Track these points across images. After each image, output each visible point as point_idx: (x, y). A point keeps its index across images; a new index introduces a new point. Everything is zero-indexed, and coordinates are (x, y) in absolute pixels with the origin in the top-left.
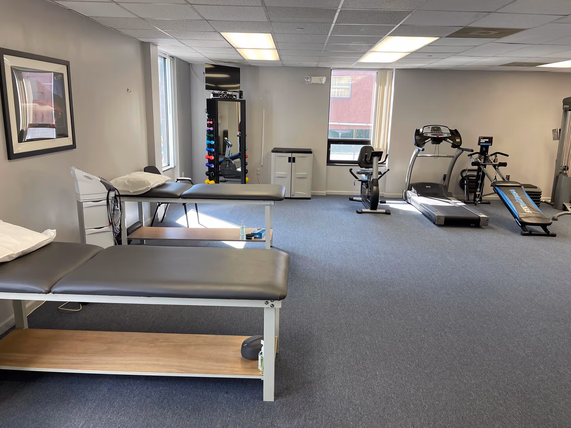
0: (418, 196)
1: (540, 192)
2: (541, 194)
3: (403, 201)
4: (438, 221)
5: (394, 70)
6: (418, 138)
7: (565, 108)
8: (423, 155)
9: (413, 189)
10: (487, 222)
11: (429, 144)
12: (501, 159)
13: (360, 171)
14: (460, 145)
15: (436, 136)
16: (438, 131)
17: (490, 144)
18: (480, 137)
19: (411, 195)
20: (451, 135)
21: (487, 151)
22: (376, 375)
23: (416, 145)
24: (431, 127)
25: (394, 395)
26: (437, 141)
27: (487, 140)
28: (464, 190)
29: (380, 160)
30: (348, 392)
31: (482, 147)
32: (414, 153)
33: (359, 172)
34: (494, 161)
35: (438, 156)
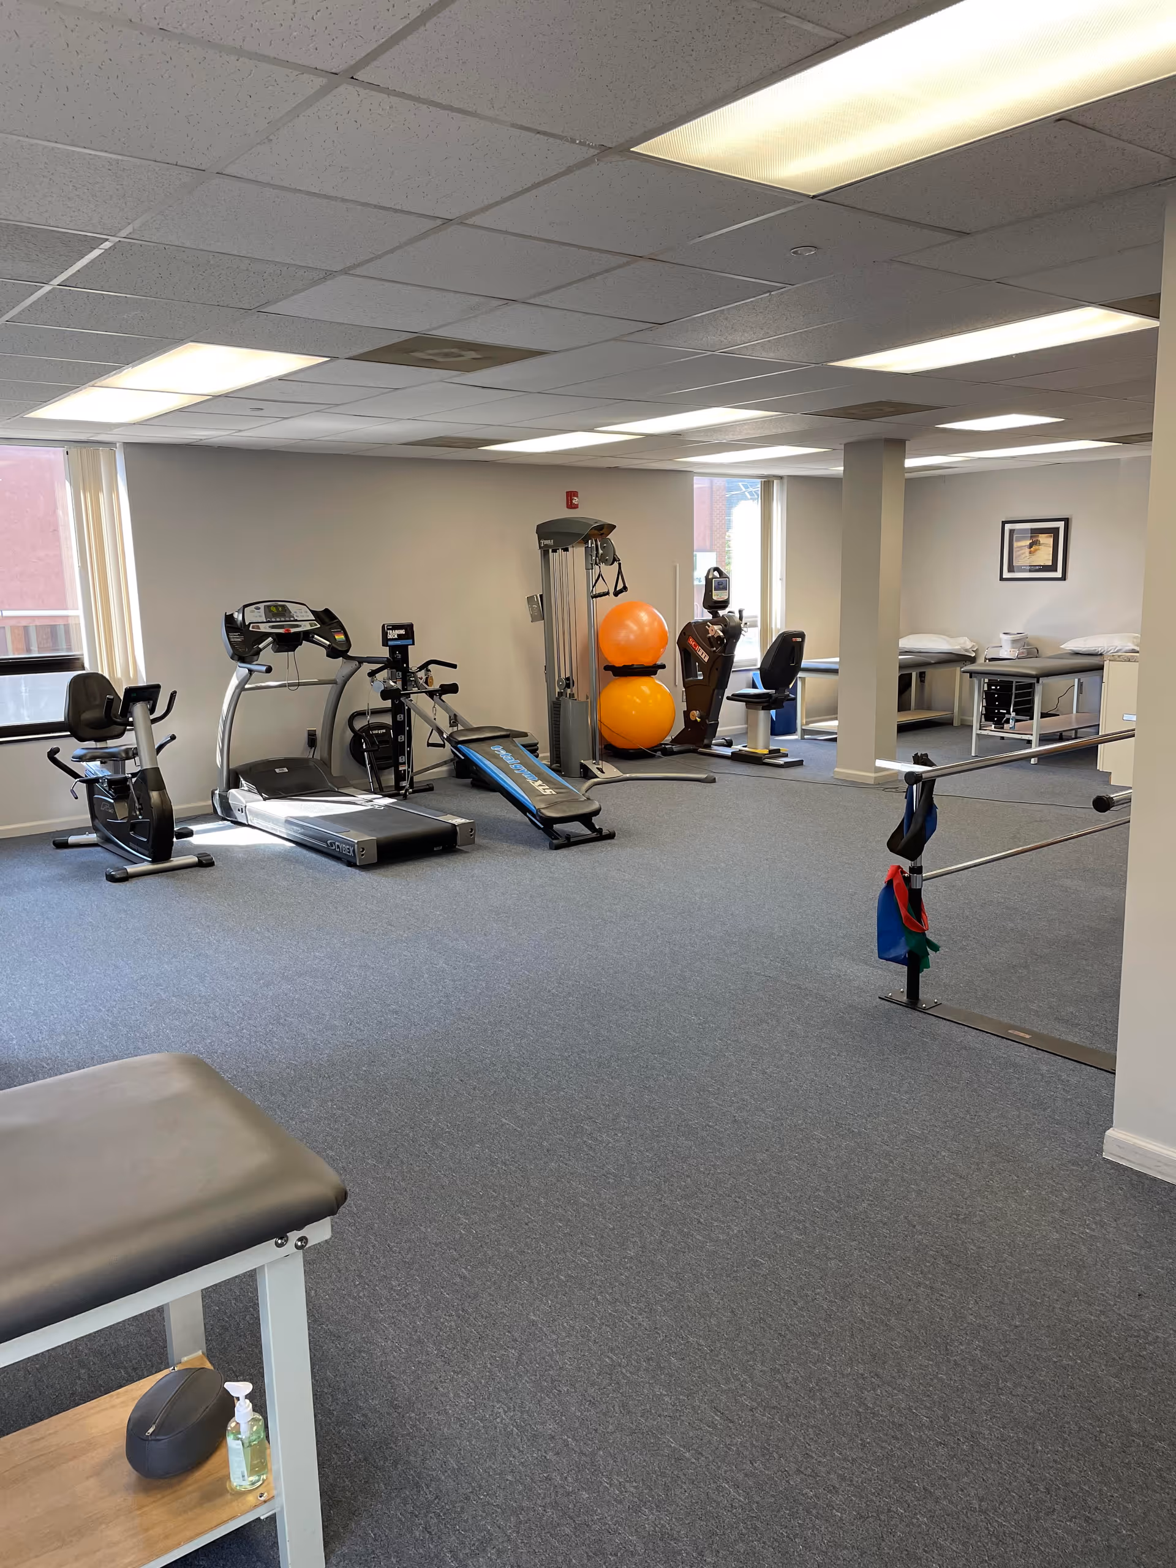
0: (265, 799)
1: (536, 744)
2: (537, 749)
3: (221, 822)
4: (363, 855)
5: (118, 445)
6: (237, 638)
7: (546, 545)
8: (259, 685)
9: (243, 782)
10: (471, 835)
11: (268, 654)
12: (440, 677)
13: (85, 751)
14: (348, 651)
15: (281, 631)
16: (284, 616)
17: (410, 641)
18: (383, 626)
19: (244, 801)
20: (319, 626)
21: (405, 659)
22: (534, 1323)
23: (236, 657)
24: (262, 606)
25: (615, 1355)
26: (287, 642)
27: (402, 632)
28: (365, 765)
29: (152, 711)
30: (505, 1412)
31: (393, 649)
32: (234, 682)
33: (85, 755)
34: (426, 682)
35: (299, 684)
